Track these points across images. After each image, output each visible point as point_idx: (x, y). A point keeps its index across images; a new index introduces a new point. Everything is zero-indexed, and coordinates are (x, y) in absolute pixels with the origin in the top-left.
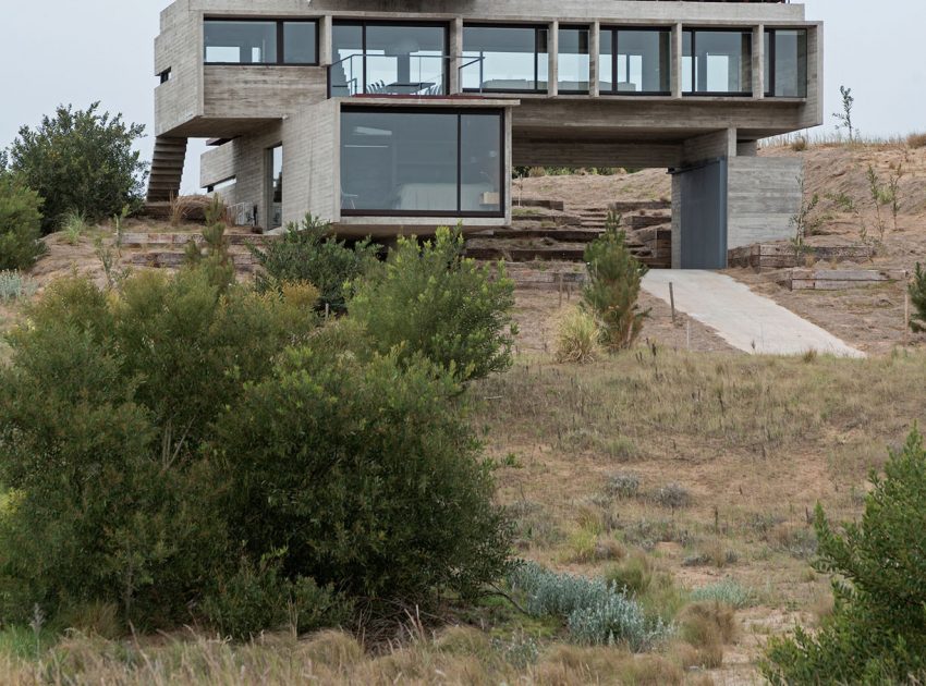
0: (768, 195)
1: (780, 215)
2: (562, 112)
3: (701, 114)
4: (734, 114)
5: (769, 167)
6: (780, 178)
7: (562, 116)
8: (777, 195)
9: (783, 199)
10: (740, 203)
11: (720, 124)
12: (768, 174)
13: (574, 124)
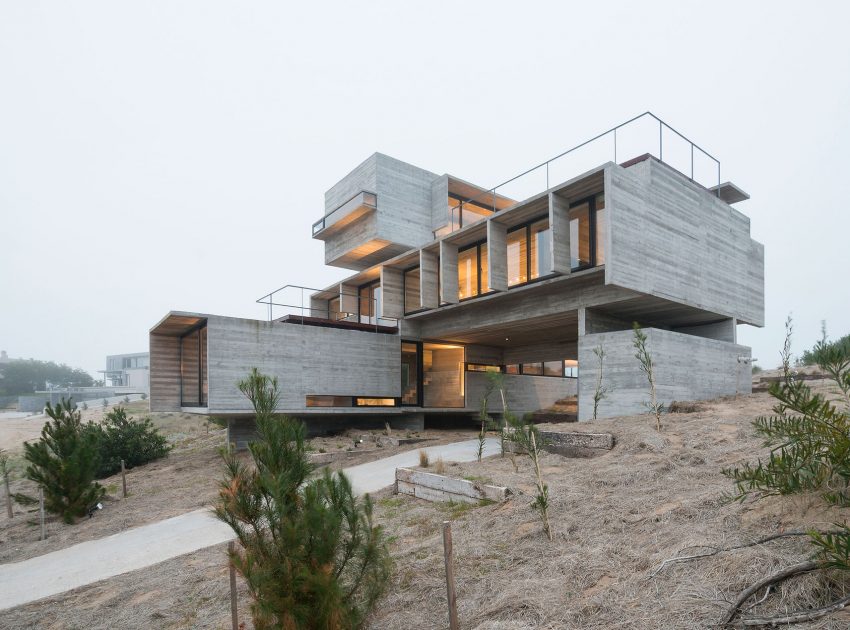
0: (615, 370)
1: (626, 390)
2: (469, 319)
3: (556, 301)
4: (582, 294)
5: (615, 342)
6: (626, 352)
7: (469, 322)
8: (623, 370)
9: (629, 373)
10: (589, 380)
11: (572, 306)
12: (614, 349)
13: (476, 327)
